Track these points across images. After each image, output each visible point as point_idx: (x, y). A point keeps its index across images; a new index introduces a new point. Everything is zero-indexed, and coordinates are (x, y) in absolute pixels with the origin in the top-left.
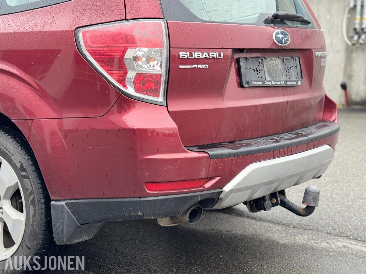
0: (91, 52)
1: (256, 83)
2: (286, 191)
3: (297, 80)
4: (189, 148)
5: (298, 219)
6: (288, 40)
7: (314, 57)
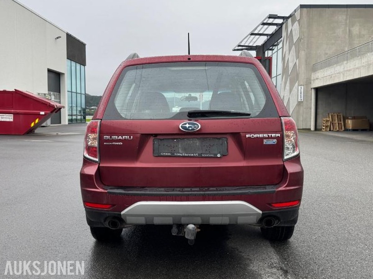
1: (164, 154)
7: (243, 137)
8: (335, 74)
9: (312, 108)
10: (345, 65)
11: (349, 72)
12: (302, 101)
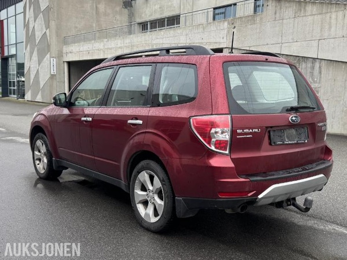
0: (196, 128)
1: (279, 143)
2: (297, 198)
3: (304, 139)
4: (239, 176)
5: (311, 212)
6: (299, 120)
7: (316, 126)
8: (94, 50)
9: (65, 82)
10: (105, 42)
11: (110, 50)
12: (55, 74)
